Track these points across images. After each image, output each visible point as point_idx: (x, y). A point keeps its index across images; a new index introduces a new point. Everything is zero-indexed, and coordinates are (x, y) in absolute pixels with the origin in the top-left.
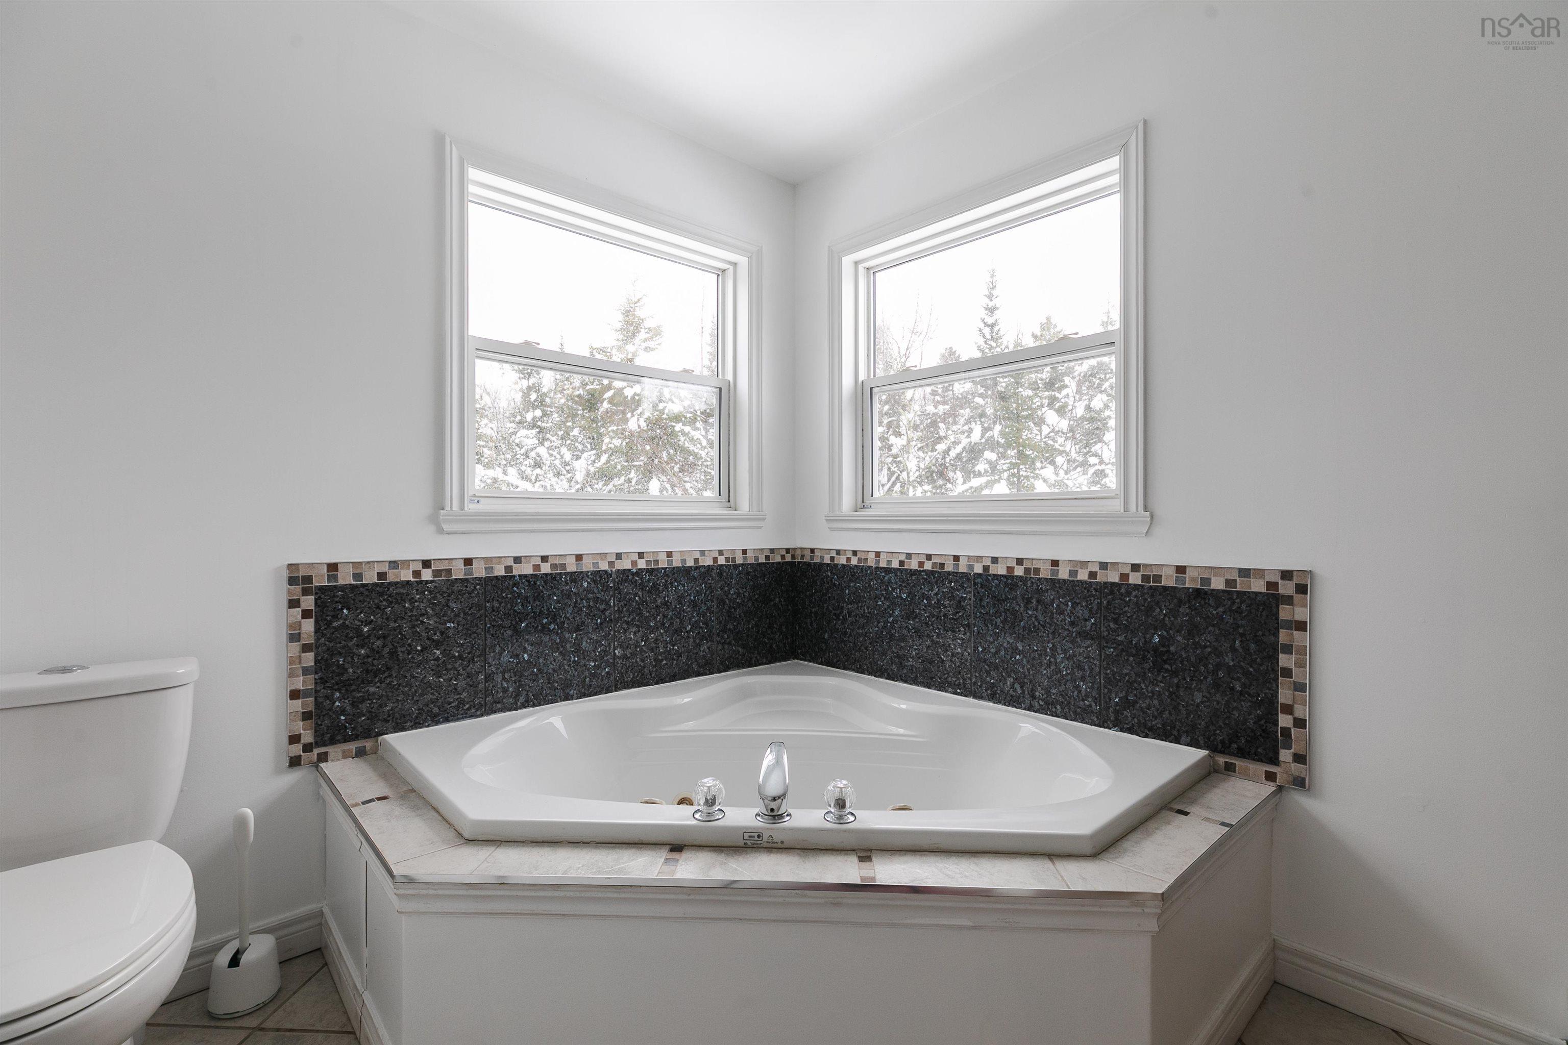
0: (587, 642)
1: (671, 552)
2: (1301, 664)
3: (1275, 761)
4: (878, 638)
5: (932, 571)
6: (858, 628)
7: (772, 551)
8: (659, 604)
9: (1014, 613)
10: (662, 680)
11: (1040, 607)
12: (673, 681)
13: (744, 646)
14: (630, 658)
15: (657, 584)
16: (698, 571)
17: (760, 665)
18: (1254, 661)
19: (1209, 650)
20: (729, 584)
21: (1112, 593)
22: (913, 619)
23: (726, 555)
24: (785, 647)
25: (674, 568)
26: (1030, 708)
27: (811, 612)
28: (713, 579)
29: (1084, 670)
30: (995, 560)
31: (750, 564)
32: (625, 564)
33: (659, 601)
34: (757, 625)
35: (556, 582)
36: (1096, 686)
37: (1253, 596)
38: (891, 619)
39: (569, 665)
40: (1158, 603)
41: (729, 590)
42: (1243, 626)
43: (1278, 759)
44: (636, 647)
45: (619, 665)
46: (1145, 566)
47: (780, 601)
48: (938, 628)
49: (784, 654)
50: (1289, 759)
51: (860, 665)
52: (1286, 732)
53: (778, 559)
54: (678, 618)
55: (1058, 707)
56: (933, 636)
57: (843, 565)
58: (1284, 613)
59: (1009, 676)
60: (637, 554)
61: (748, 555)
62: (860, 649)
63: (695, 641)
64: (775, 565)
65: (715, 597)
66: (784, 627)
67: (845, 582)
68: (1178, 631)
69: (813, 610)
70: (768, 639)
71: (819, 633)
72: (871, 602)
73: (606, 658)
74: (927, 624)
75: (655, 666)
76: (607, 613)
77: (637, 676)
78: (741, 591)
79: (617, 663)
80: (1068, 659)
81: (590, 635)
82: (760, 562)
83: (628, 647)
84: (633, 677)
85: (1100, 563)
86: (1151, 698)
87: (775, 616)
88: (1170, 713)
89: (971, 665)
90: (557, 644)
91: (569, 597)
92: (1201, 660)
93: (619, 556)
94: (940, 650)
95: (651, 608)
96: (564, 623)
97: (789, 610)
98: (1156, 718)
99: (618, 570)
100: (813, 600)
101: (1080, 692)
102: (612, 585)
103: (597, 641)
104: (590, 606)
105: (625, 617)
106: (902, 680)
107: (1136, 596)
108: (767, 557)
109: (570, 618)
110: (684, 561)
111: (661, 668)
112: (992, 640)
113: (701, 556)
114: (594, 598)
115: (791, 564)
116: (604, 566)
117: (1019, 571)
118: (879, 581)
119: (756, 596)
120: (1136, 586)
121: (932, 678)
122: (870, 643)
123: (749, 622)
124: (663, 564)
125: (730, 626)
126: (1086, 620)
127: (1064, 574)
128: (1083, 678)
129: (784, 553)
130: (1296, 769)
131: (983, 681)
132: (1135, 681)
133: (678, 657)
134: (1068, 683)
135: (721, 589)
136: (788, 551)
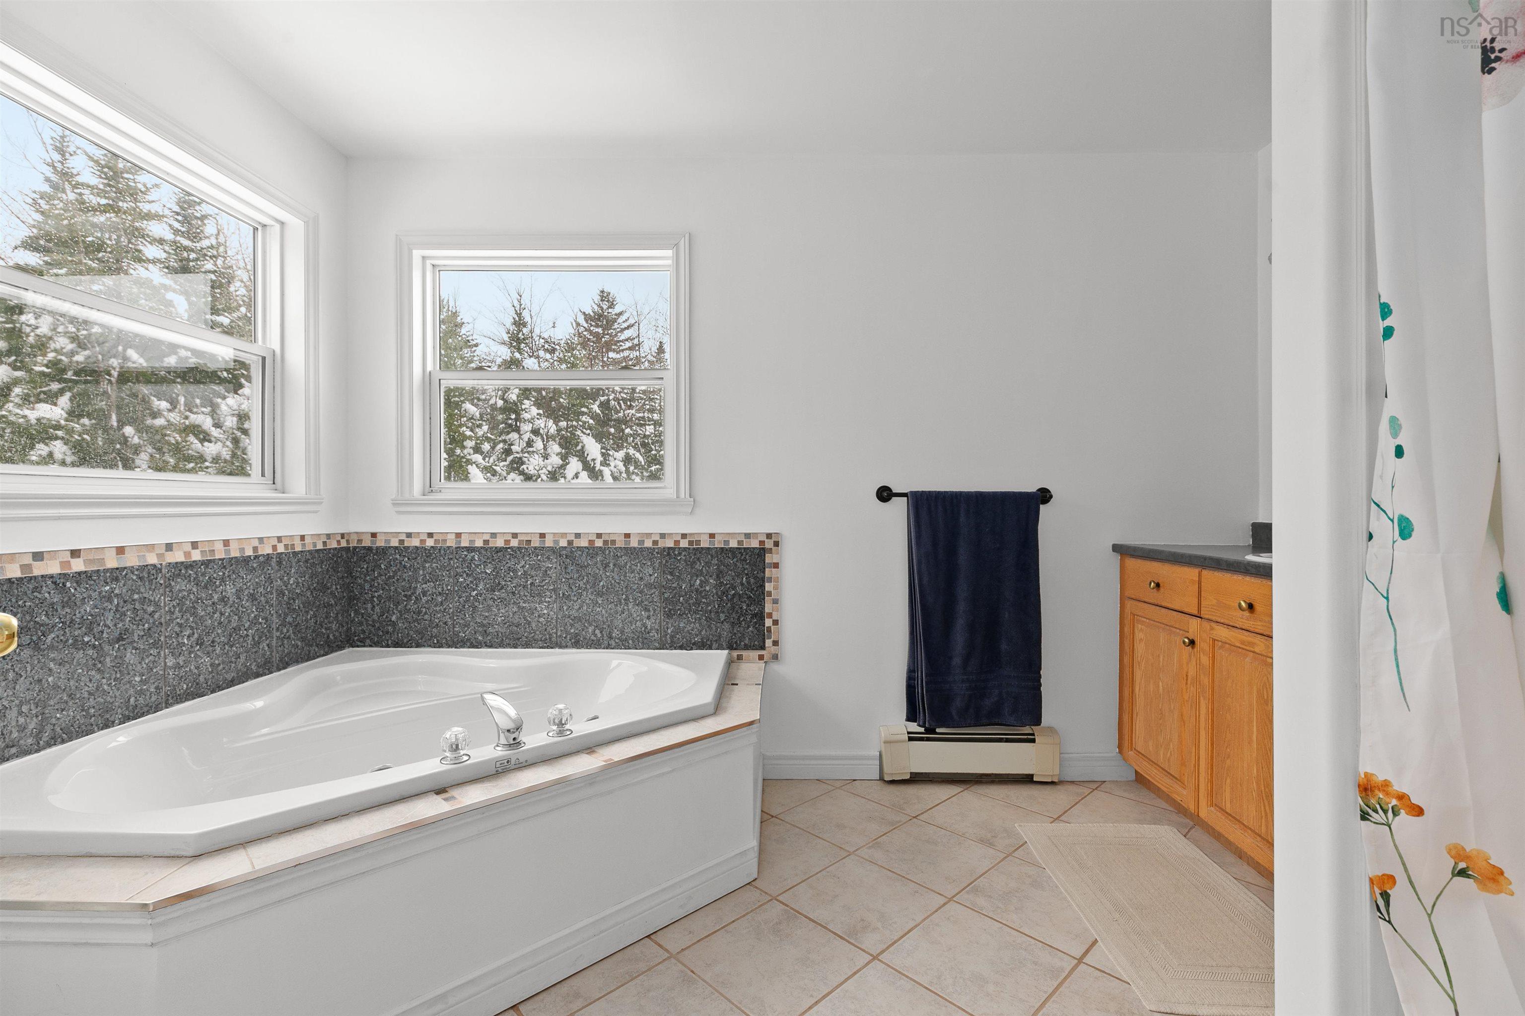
0: (131, 653)
1: (228, 540)
2: (776, 588)
3: (763, 647)
4: (460, 612)
5: (518, 548)
6: (435, 606)
7: (329, 536)
8: (216, 601)
9: (595, 576)
10: (219, 687)
11: (616, 569)
12: (231, 687)
13: (303, 639)
14: (182, 666)
15: (214, 578)
16: (257, 560)
17: (318, 657)
18: (753, 589)
19: (728, 586)
20: (288, 574)
21: (669, 554)
22: (499, 591)
23: (285, 542)
24: (341, 635)
25: (232, 558)
26: (608, 647)
27: (373, 597)
28: (272, 569)
29: (649, 611)
30: (578, 536)
31: (309, 551)
32: (178, 557)
33: (216, 597)
34: (315, 616)
35: (92, 582)
36: (657, 621)
37: (752, 550)
38: (475, 592)
39: (109, 685)
40: (698, 559)
41: (289, 579)
42: (747, 569)
43: (765, 646)
44: (190, 653)
45: (170, 677)
46: (691, 534)
47: (337, 588)
48: (525, 595)
49: (340, 643)
50: (771, 644)
51: (437, 640)
52: (769, 629)
53: (334, 545)
54: (236, 615)
55: (630, 642)
56: (519, 603)
57: (416, 547)
58: (769, 559)
59: (591, 625)
60: (190, 544)
61: (306, 541)
62: (437, 625)
63: (254, 639)
64: (332, 551)
65: (275, 588)
66: (339, 615)
67: (418, 563)
68: (711, 576)
69: (376, 594)
70: (326, 629)
71: (384, 617)
72: (451, 580)
73: (155, 670)
74: (513, 593)
75: (212, 672)
76: (156, 616)
77: (192, 686)
78: (300, 580)
79: (169, 674)
80: (637, 605)
81: (135, 645)
82: (318, 548)
83: (180, 653)
84: (187, 689)
85: (660, 534)
86: (694, 623)
87: (332, 605)
88: (706, 631)
89: (557, 622)
90: (93, 659)
91: (110, 600)
92: (724, 593)
93: (169, 547)
94: (526, 614)
95: (207, 606)
96: (102, 632)
97: (344, 597)
98: (697, 635)
99: (170, 563)
100: (376, 584)
101: (646, 628)
102: (162, 582)
103: (144, 650)
104: (135, 609)
105: (177, 618)
106: (486, 645)
107: (685, 556)
108: (325, 543)
109: (110, 626)
110: (242, 550)
111: (218, 674)
112: (575, 599)
113: (260, 544)
114: (140, 598)
115: (347, 549)
116: (152, 559)
117: (599, 543)
118: (461, 560)
119: (315, 585)
120: (685, 549)
121: (518, 639)
122: (450, 618)
123: (307, 612)
124: (220, 555)
125: (289, 619)
126: (651, 575)
127: (634, 543)
128: (648, 618)
129: (339, 538)
130: (773, 649)
131: (567, 633)
132: (684, 613)
133: (236, 658)
134: (638, 623)
135: (281, 579)
136: (343, 536)
